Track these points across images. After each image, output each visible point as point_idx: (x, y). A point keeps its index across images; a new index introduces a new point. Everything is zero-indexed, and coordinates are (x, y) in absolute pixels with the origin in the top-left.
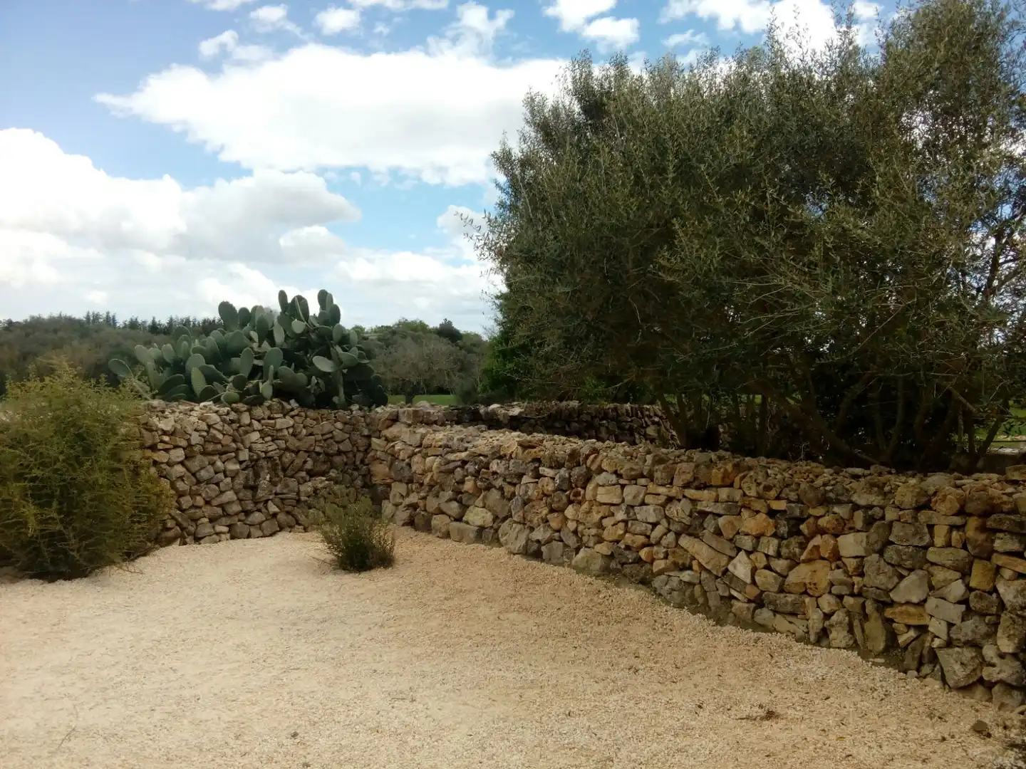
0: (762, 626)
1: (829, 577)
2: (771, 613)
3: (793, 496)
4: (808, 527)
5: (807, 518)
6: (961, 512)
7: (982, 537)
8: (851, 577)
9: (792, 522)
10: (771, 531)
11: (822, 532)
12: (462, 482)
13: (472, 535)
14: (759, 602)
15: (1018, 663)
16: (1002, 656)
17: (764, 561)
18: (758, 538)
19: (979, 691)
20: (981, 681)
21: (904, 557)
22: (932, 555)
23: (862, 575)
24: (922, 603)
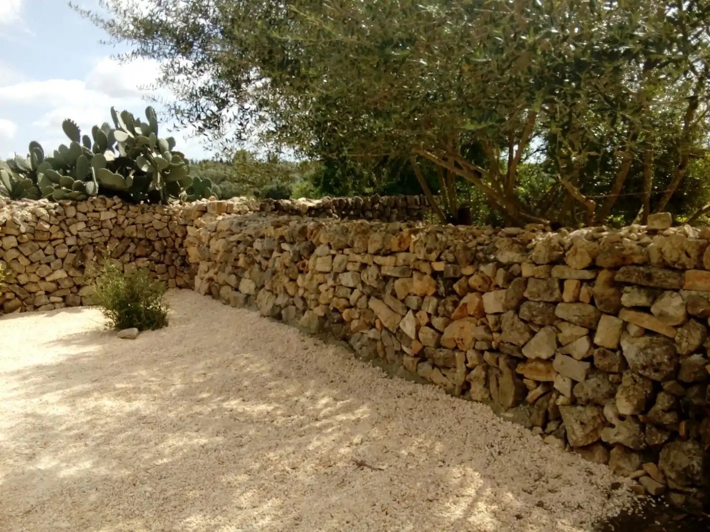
0: (423, 378)
1: (473, 334)
2: (430, 368)
3: (451, 257)
4: (460, 287)
5: (460, 278)
6: (593, 267)
7: (611, 291)
8: (491, 332)
9: (448, 282)
10: (432, 290)
11: (471, 289)
12: (237, 260)
13: (242, 301)
14: (422, 356)
15: (638, 425)
16: (622, 418)
17: (426, 320)
18: (423, 297)
19: (599, 452)
20: (600, 441)
21: (534, 313)
22: (560, 311)
23: (500, 331)
24: (550, 360)
